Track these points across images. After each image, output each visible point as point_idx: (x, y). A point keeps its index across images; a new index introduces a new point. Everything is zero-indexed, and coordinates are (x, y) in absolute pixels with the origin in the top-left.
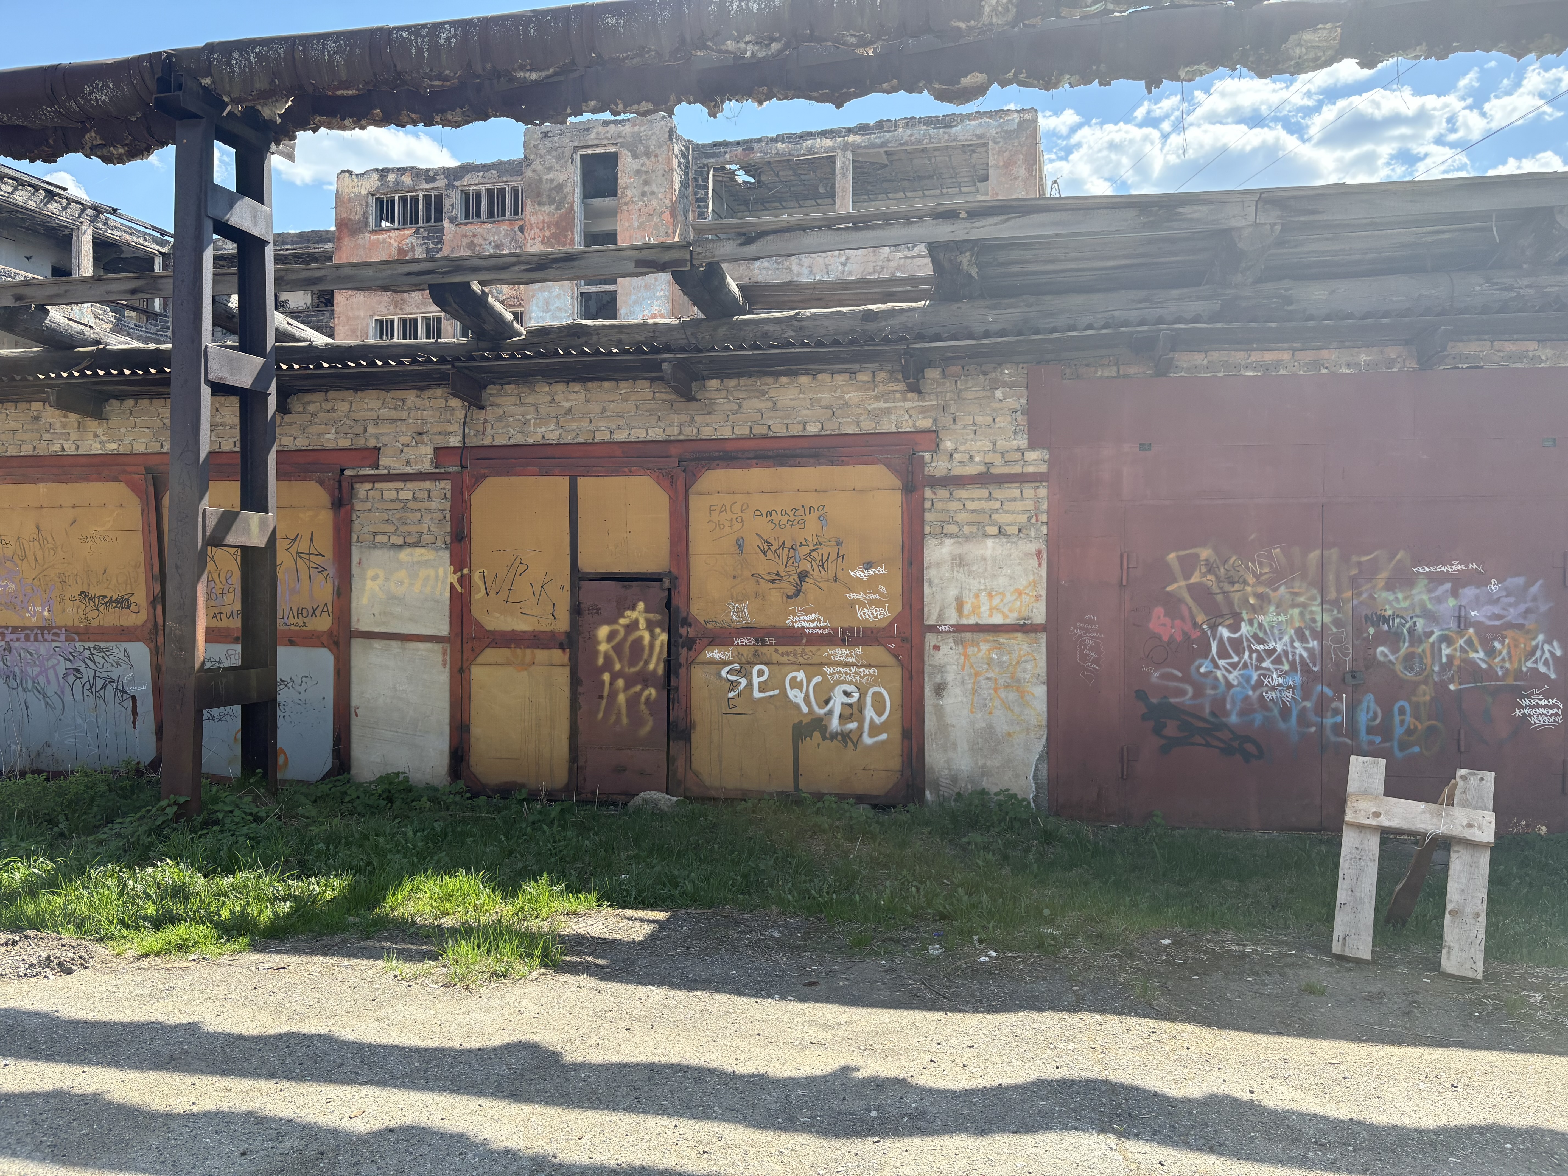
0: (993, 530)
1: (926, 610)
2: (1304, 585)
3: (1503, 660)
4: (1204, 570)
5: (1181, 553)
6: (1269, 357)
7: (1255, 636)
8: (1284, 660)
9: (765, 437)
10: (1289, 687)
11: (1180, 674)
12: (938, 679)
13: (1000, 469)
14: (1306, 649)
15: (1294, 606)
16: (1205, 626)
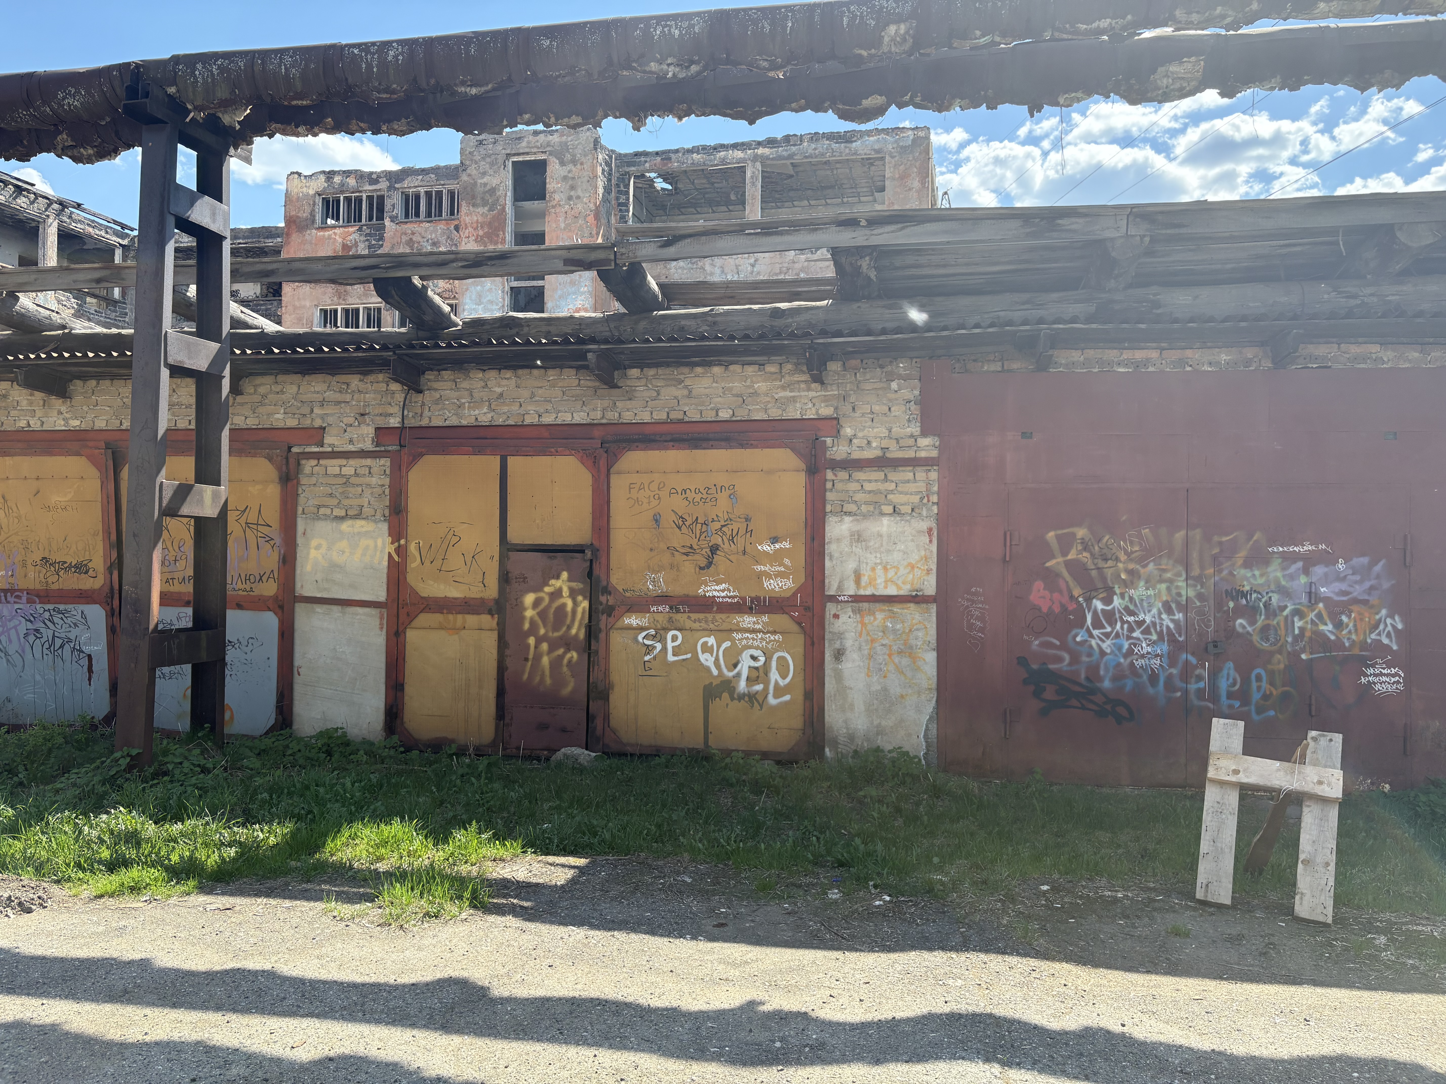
0: (889, 509)
1: (827, 581)
2: (1171, 562)
3: (1350, 632)
4: (1080, 547)
5: (1060, 532)
6: (1139, 355)
7: (1126, 609)
8: (1152, 630)
9: (680, 422)
10: (1157, 655)
11: (1058, 643)
12: (837, 645)
13: (895, 453)
14: (1172, 621)
15: (1161, 581)
16: (1080, 599)
